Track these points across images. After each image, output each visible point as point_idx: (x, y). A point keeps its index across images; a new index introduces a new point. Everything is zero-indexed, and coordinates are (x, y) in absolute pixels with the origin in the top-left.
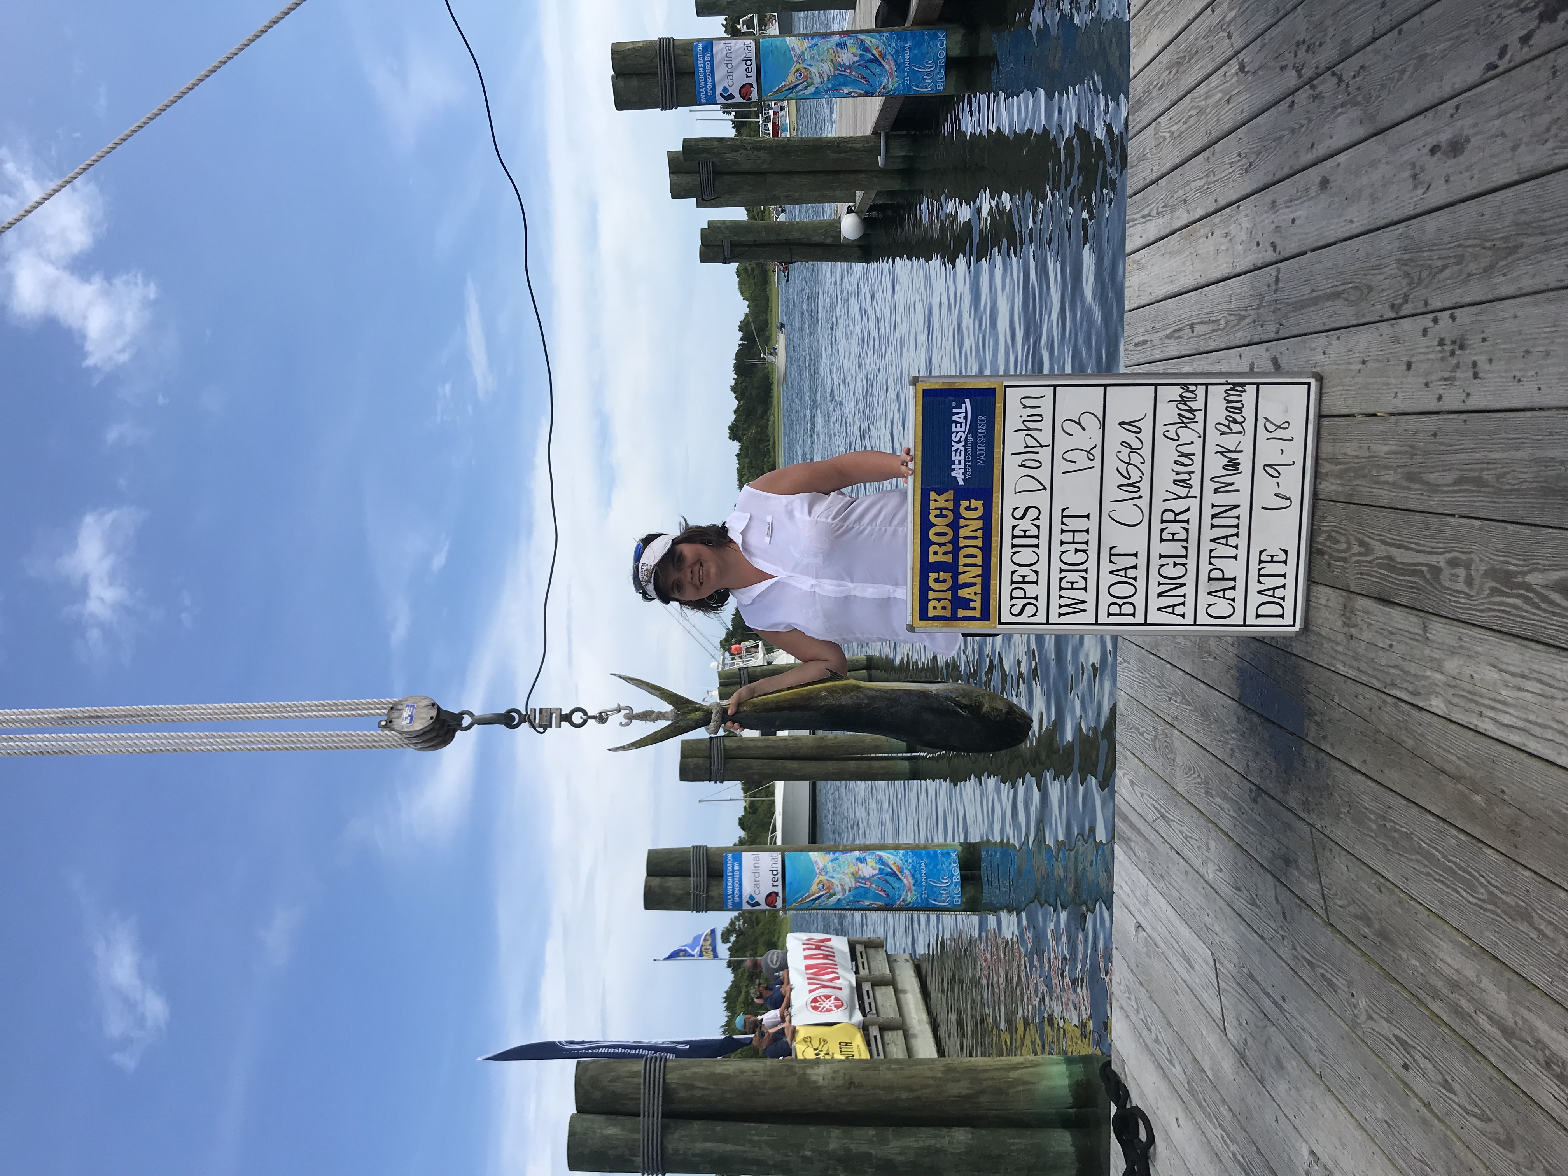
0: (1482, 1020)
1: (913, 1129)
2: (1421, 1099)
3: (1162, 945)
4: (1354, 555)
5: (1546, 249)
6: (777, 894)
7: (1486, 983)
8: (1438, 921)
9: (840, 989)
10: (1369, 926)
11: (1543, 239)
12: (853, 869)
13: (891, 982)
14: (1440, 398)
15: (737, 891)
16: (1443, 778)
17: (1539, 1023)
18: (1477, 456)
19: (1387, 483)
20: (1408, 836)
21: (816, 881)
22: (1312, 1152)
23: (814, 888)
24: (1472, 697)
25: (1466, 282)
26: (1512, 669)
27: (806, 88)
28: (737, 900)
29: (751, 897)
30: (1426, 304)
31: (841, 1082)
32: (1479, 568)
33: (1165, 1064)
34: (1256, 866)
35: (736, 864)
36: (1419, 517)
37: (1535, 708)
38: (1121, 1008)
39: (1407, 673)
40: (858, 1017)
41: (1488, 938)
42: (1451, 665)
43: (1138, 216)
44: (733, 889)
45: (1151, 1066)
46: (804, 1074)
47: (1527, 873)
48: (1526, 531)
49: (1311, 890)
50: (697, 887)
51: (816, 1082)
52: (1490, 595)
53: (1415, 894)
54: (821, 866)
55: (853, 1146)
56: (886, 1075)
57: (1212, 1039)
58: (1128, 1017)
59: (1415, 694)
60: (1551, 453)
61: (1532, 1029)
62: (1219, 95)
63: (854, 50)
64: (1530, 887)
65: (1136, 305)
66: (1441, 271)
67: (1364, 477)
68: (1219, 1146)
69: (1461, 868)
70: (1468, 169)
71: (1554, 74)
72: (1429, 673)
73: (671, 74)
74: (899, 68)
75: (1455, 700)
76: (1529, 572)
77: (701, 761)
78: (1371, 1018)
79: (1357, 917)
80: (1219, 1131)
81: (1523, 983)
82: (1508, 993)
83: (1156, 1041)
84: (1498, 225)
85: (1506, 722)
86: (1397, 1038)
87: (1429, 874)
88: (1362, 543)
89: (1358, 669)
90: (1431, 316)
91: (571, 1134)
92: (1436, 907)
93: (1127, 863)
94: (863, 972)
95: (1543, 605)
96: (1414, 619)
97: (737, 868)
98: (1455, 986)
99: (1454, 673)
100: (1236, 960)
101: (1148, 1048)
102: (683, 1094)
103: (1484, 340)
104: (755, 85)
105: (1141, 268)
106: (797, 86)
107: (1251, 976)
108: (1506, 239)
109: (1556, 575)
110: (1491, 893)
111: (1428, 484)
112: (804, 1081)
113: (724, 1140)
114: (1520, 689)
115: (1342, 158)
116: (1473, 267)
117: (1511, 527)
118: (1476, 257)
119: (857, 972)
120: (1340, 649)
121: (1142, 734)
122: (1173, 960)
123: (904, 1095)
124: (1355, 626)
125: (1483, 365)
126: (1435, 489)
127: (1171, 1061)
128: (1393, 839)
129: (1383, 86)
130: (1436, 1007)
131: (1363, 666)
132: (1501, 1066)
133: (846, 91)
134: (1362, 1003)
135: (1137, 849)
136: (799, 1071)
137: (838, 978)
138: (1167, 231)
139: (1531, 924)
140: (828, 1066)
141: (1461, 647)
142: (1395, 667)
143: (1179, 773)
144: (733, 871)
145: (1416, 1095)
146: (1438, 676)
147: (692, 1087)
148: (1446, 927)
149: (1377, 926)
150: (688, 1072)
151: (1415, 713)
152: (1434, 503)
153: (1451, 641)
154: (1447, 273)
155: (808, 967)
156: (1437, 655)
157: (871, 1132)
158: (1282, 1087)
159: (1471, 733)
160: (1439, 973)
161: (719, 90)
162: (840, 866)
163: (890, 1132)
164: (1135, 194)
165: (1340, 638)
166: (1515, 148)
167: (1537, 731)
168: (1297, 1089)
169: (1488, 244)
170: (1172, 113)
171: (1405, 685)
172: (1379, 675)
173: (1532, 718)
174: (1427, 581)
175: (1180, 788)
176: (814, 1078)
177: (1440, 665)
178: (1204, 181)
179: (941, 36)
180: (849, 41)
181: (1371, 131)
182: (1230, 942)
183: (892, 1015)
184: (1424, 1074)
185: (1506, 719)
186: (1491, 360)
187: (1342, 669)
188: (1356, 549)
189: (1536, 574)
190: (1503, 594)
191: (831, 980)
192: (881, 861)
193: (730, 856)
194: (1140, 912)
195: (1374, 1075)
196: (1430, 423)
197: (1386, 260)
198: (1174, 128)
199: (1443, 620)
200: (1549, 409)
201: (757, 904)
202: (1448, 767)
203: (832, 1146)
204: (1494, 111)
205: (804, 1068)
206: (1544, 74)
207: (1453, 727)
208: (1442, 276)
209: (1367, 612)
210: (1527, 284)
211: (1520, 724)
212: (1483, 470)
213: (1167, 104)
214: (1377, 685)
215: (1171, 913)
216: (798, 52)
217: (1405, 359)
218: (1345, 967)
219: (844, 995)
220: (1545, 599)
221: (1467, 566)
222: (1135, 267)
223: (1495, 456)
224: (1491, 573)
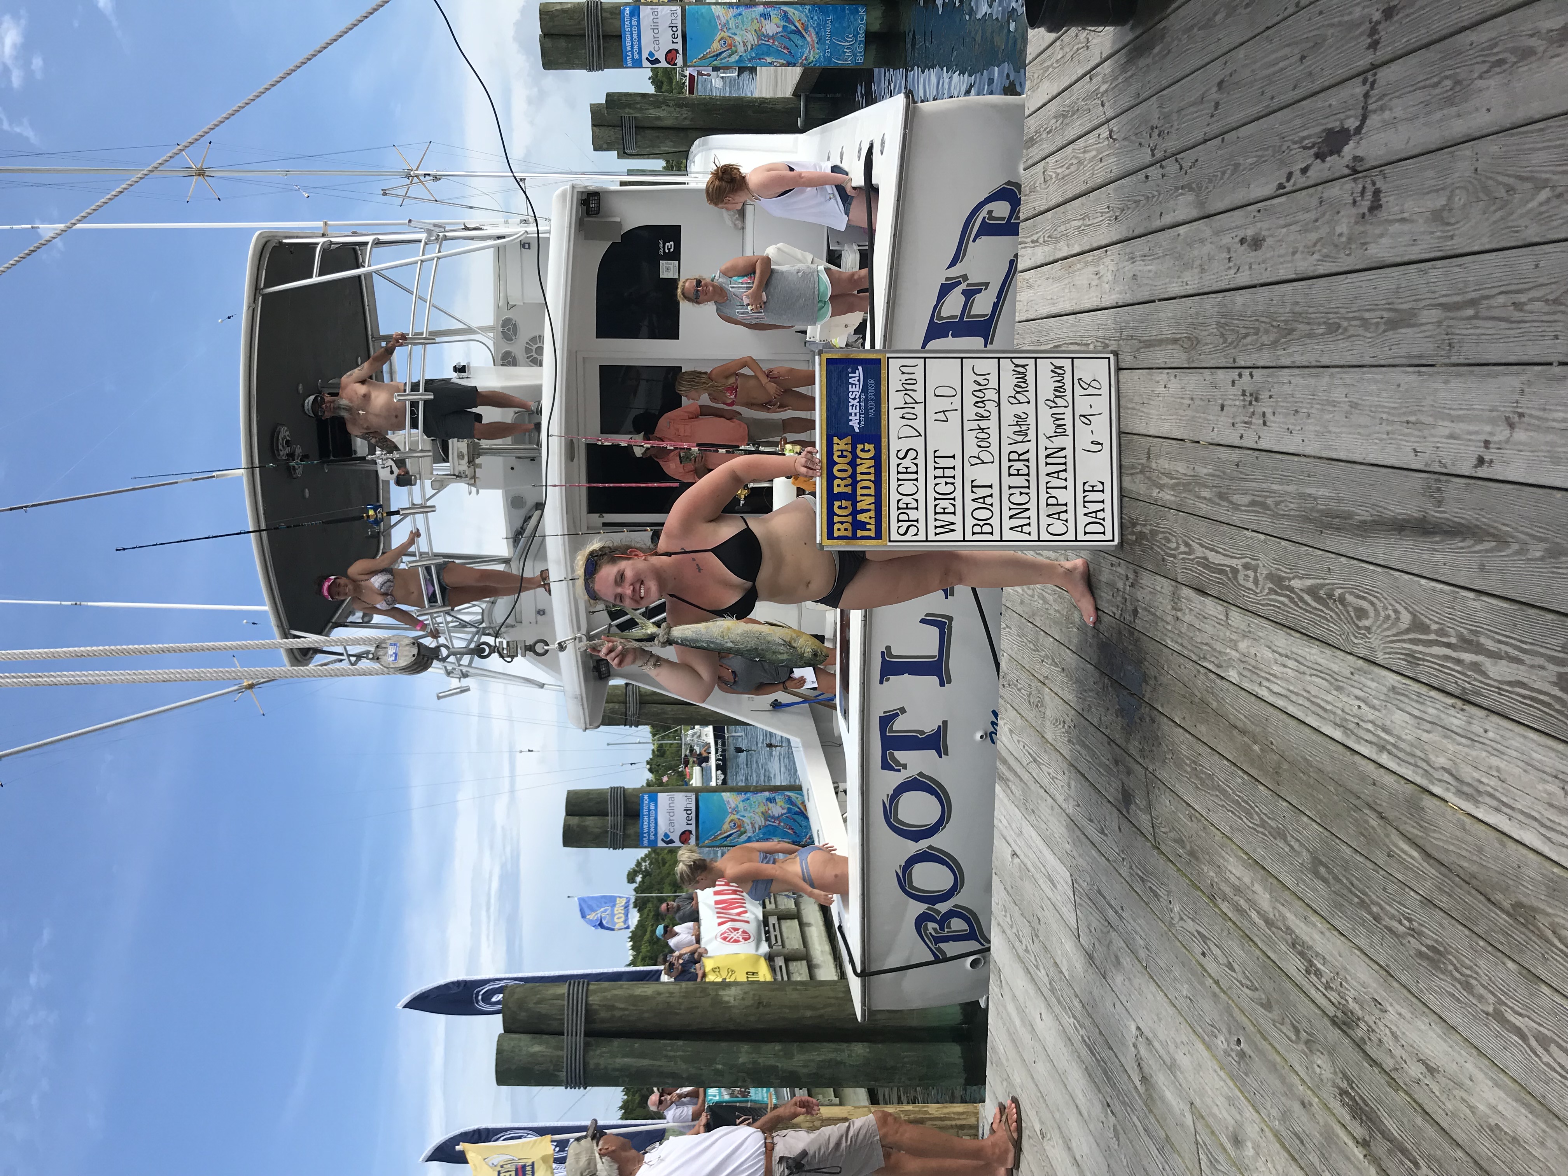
0: (1254, 915)
1: (817, 1045)
2: (1213, 979)
3: (1032, 869)
4: (1182, 553)
5: (1311, 336)
6: (690, 832)
7: (1257, 888)
8: (1229, 842)
9: (748, 922)
10: (1183, 848)
11: (1308, 327)
12: (763, 809)
13: (796, 916)
14: (1241, 437)
15: (652, 829)
16: (1235, 732)
17: (1288, 915)
18: (1264, 486)
19: (1205, 498)
20: (1210, 777)
21: (728, 819)
22: (1138, 1028)
23: (726, 826)
24: (1254, 670)
25: (1260, 349)
26: (1280, 650)
27: (730, 56)
28: (652, 837)
29: (666, 835)
30: (1234, 361)
31: (749, 1002)
32: (1263, 572)
33: (1032, 969)
34: (1105, 802)
35: (652, 804)
36: (1226, 527)
37: (1292, 680)
38: (999, 924)
39: (1215, 650)
40: (764, 948)
41: (1260, 853)
42: (1243, 645)
43: (1029, 240)
44: (649, 828)
45: (1021, 972)
46: (717, 995)
47: (1285, 804)
48: (1292, 547)
49: (1144, 820)
50: (614, 826)
51: (728, 1002)
52: (1268, 594)
53: (1214, 822)
54: (733, 805)
55: (760, 1060)
56: (792, 996)
57: (1069, 945)
58: (1004, 932)
59: (1219, 666)
60: (1309, 491)
61: (1284, 919)
62: (1094, 153)
63: (777, 21)
64: (1285, 814)
65: (1024, 318)
66: (1244, 338)
67: (1190, 491)
68: (1071, 1031)
69: (1244, 801)
70: (1264, 262)
71: (1321, 202)
72: (1228, 651)
73: (599, 36)
74: (820, 40)
75: (1246, 673)
76: (1293, 578)
77: (617, 706)
78: (1182, 919)
79: (1175, 841)
80: (1072, 1020)
81: (1280, 886)
82: (1270, 894)
83: (1027, 950)
84: (1281, 311)
85: (1275, 690)
86: (1199, 933)
87: (1223, 806)
88: (1187, 545)
89: (1182, 645)
90: (1238, 371)
91: (499, 1052)
92: (1227, 830)
93: (1006, 800)
94: (770, 907)
95: (1300, 604)
96: (1220, 608)
97: (652, 808)
98: (1237, 890)
99: (1245, 651)
100: (1088, 879)
101: (1019, 958)
102: (603, 1014)
103: (1270, 397)
104: (680, 51)
105: (1030, 287)
106: (721, 53)
107: (1099, 892)
108: (1286, 322)
109: (1309, 582)
110: (1261, 819)
111: (1232, 503)
112: (717, 1002)
113: (642, 1056)
114: (1285, 666)
115: (1182, 230)
116: (1265, 339)
117: (1283, 543)
118: (1267, 332)
119: (764, 907)
120: (1169, 627)
121: (1019, 690)
122: (1041, 882)
123: (809, 1013)
124: (1181, 610)
125: (1269, 416)
126: (1236, 507)
127: (1037, 967)
128: (1201, 779)
129: (1210, 181)
130: (1225, 907)
131: (1185, 643)
132: (1264, 949)
133: (769, 60)
134: (1176, 909)
135: (1013, 788)
136: (712, 993)
137: (746, 912)
138: (1051, 259)
139: (1286, 841)
140: (739, 988)
141: (1250, 632)
142: (1206, 644)
143: (1048, 723)
144: (649, 810)
145: (1210, 976)
146: (1234, 653)
147: (612, 1008)
148: (1234, 847)
149: (1188, 847)
150: (608, 995)
151: (1218, 681)
152: (1236, 518)
153: (1243, 626)
154: (1249, 339)
155: (717, 903)
156: (1234, 637)
157: (778, 1047)
158: (1119, 979)
159: (1253, 698)
160: (1227, 880)
161: (645, 55)
162: (750, 805)
163: (795, 1047)
164: (1027, 220)
165: (1169, 618)
166: (1294, 253)
167: (1294, 698)
168: (1129, 979)
169: (1275, 324)
170: (1058, 156)
171: (1212, 659)
172: (1195, 650)
173: (1291, 688)
174: (1229, 579)
175: (1049, 736)
176: (726, 999)
177: (1236, 645)
178: (1081, 222)
179: (862, 11)
180: (773, 13)
181: (1202, 214)
182: (1084, 864)
183: (796, 947)
184: (1216, 958)
185: (1276, 688)
186: (1274, 413)
187: (1170, 643)
188: (1183, 548)
189: (1296, 580)
190: (1277, 593)
191: (739, 914)
192: (789, 800)
193: (646, 797)
194: (1015, 841)
195: (1182, 963)
196: (1235, 455)
197: (1209, 321)
198: (1059, 171)
199: (1239, 610)
200: (1309, 456)
201: (672, 841)
202: (1239, 724)
203: (741, 1060)
204: (1282, 222)
205: (717, 990)
206: (1315, 202)
207: (1243, 693)
208: (1245, 341)
209: (1188, 599)
210: (1299, 359)
211: (1283, 692)
212: (1267, 497)
213: (1053, 148)
214: (1194, 658)
215: (1039, 842)
216: (723, 21)
217: (1220, 402)
218: (1166, 880)
219: (751, 928)
220: (1302, 599)
221: (1255, 572)
222: (1025, 284)
223: (1275, 487)
224: (1270, 577)
